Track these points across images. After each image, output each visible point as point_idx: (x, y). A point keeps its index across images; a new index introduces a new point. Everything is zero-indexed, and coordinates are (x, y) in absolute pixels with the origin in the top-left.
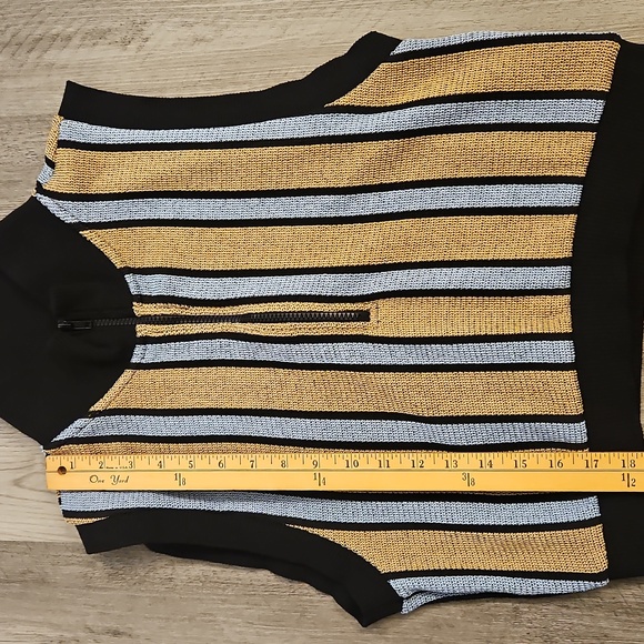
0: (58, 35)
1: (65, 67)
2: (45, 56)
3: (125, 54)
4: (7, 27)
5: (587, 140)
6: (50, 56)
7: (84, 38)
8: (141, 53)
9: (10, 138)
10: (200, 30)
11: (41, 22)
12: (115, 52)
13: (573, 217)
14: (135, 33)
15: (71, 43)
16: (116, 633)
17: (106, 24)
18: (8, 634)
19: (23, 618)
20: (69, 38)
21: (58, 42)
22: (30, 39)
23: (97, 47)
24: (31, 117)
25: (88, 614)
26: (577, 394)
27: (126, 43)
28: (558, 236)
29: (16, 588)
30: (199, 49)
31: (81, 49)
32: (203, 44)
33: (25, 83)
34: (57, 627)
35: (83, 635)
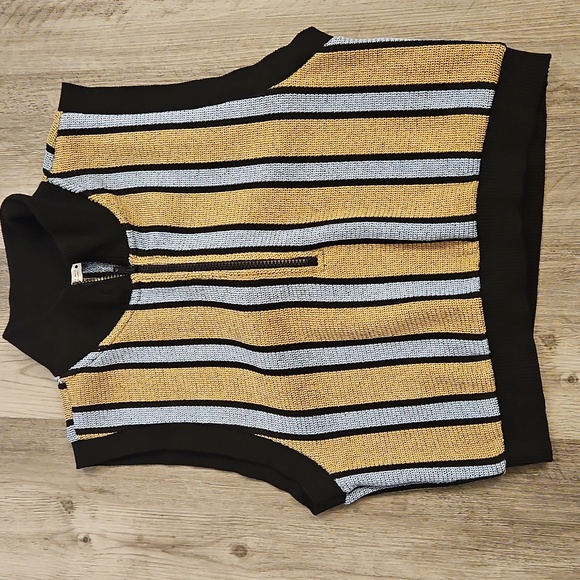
0: (53, 8)
1: (59, 34)
2: (44, 25)
3: (108, 23)
5: (482, 121)
6: (49, 25)
7: (75, 10)
8: (121, 23)
9: (16, 92)
10: (169, 4)
12: (99, 22)
13: (475, 183)
14: (115, 6)
15: (64, 15)
16: (102, 491)
18: (16, 491)
19: (28, 479)
20: (63, 10)
21: (53, 14)
22: (31, 12)
23: (85, 18)
24: (33, 75)
26: (481, 317)
27: (109, 14)
29: (22, 455)
30: (168, 19)
31: (73, 19)
32: (171, 15)
33: (27, 47)
34: (56, 486)
35: (75, 492)
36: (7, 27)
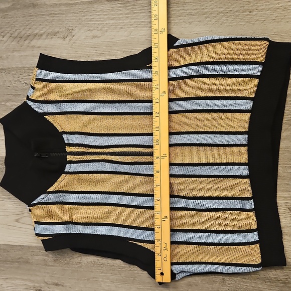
0: (37, 34)
1: (39, 47)
2: (32, 43)
3: (64, 42)
4: (16, 30)
5: (255, 82)
6: (34, 42)
7: (48, 35)
8: (71, 42)
9: (17, 76)
10: (95, 33)
11: (30, 28)
12: (60, 41)
13: (249, 114)
14: (68, 33)
15: (42, 37)
16: (57, 285)
17: (57, 30)
18: (13, 284)
19: (19, 277)
20: (41, 35)
21: (37, 37)
22: (25, 35)
23: (53, 39)
24: (25, 68)
25: (45, 276)
26: (250, 188)
27: (65, 37)
28: (242, 122)
29: (16, 265)
30: (95, 40)
31: (46, 40)
32: (96, 38)
33: (23, 54)
34: (33, 281)
35: (43, 285)
36: (13, 43)
